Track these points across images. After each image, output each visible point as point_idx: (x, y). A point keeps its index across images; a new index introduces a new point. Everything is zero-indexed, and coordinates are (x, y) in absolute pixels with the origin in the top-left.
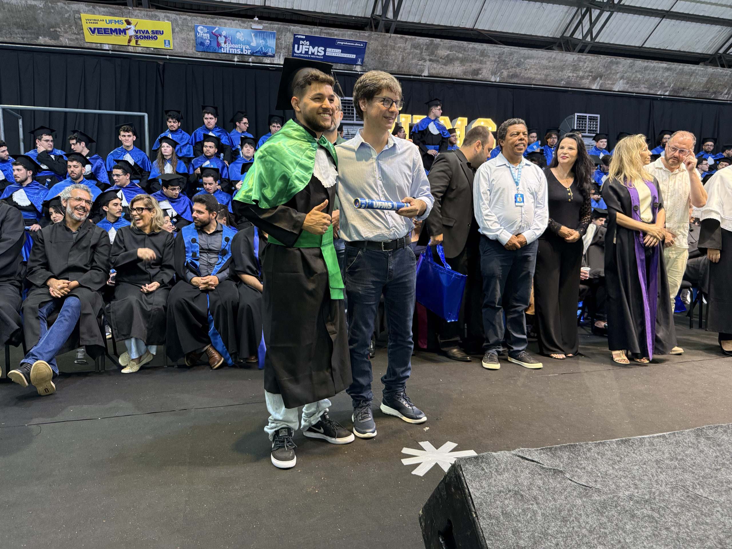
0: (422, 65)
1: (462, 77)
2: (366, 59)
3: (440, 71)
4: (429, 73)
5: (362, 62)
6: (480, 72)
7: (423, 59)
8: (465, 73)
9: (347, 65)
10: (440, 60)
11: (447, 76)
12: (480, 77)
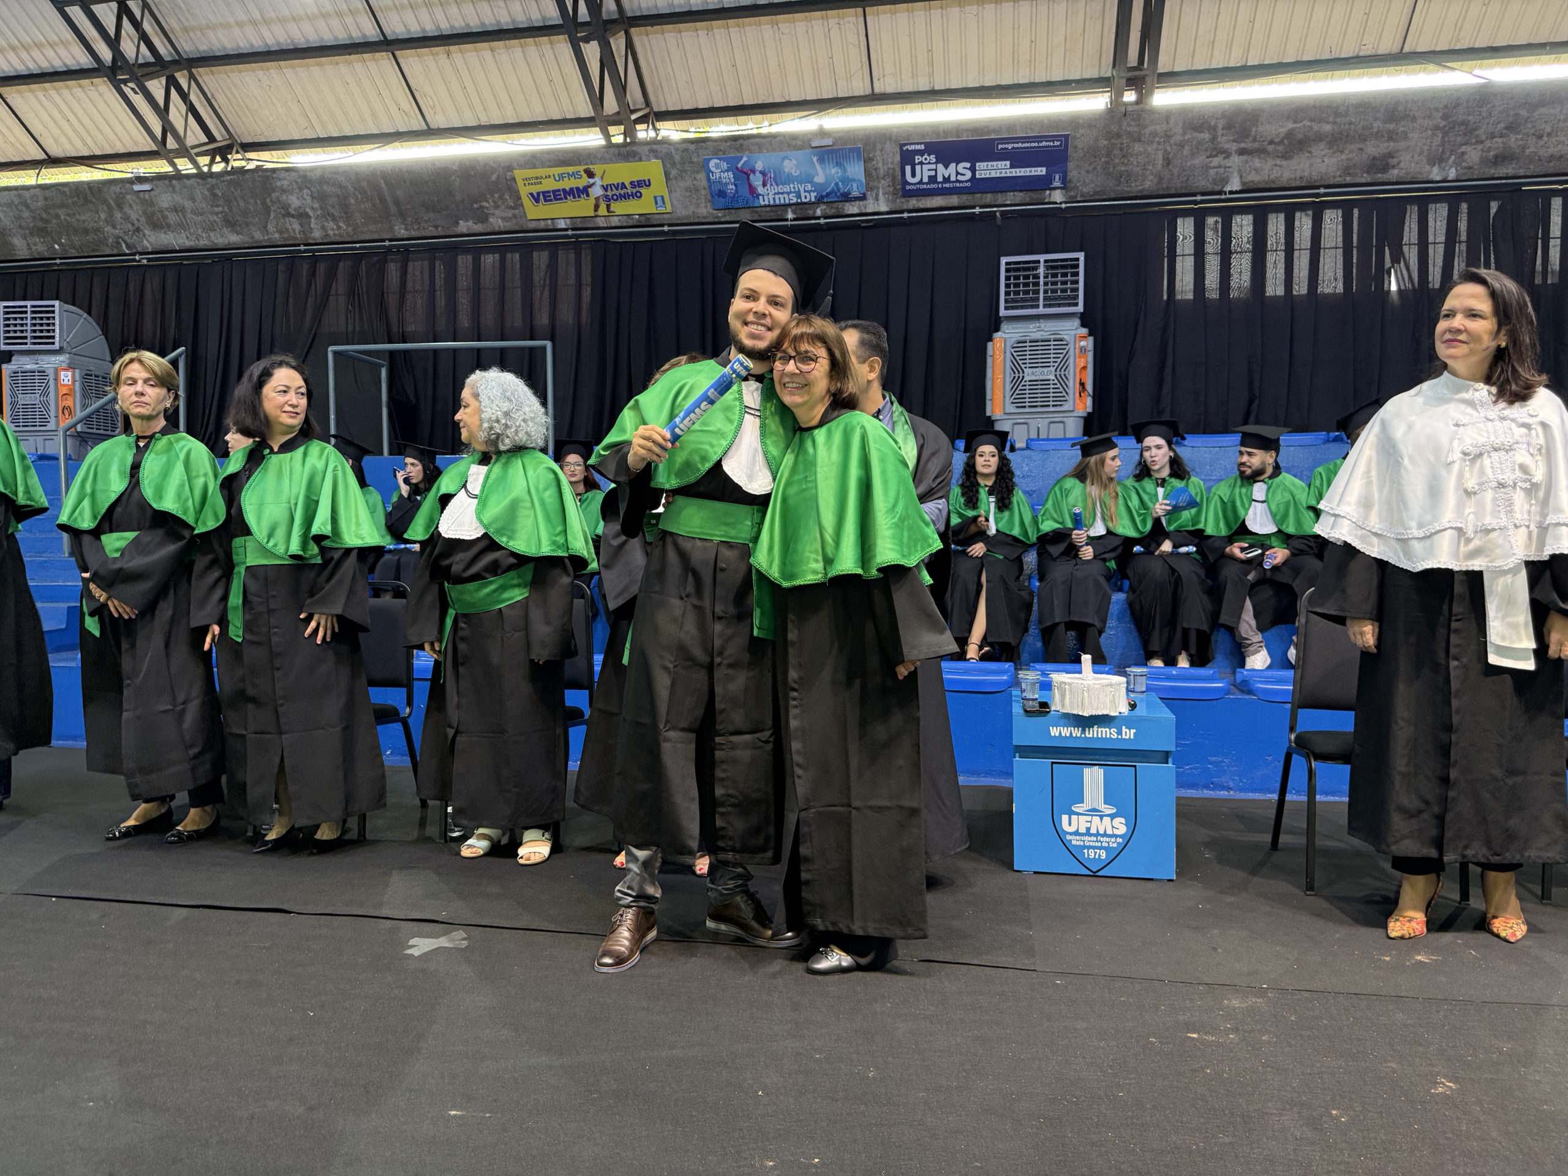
0: (1220, 167)
1: (1339, 180)
2: (1073, 174)
3: (1275, 174)
4: (1243, 184)
5: (1064, 180)
6: (1393, 161)
7: (1224, 152)
8: (1347, 170)
9: (1030, 194)
10: (1270, 148)
11: (1298, 184)
12: (1394, 174)
